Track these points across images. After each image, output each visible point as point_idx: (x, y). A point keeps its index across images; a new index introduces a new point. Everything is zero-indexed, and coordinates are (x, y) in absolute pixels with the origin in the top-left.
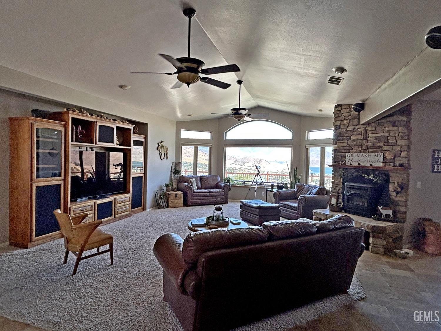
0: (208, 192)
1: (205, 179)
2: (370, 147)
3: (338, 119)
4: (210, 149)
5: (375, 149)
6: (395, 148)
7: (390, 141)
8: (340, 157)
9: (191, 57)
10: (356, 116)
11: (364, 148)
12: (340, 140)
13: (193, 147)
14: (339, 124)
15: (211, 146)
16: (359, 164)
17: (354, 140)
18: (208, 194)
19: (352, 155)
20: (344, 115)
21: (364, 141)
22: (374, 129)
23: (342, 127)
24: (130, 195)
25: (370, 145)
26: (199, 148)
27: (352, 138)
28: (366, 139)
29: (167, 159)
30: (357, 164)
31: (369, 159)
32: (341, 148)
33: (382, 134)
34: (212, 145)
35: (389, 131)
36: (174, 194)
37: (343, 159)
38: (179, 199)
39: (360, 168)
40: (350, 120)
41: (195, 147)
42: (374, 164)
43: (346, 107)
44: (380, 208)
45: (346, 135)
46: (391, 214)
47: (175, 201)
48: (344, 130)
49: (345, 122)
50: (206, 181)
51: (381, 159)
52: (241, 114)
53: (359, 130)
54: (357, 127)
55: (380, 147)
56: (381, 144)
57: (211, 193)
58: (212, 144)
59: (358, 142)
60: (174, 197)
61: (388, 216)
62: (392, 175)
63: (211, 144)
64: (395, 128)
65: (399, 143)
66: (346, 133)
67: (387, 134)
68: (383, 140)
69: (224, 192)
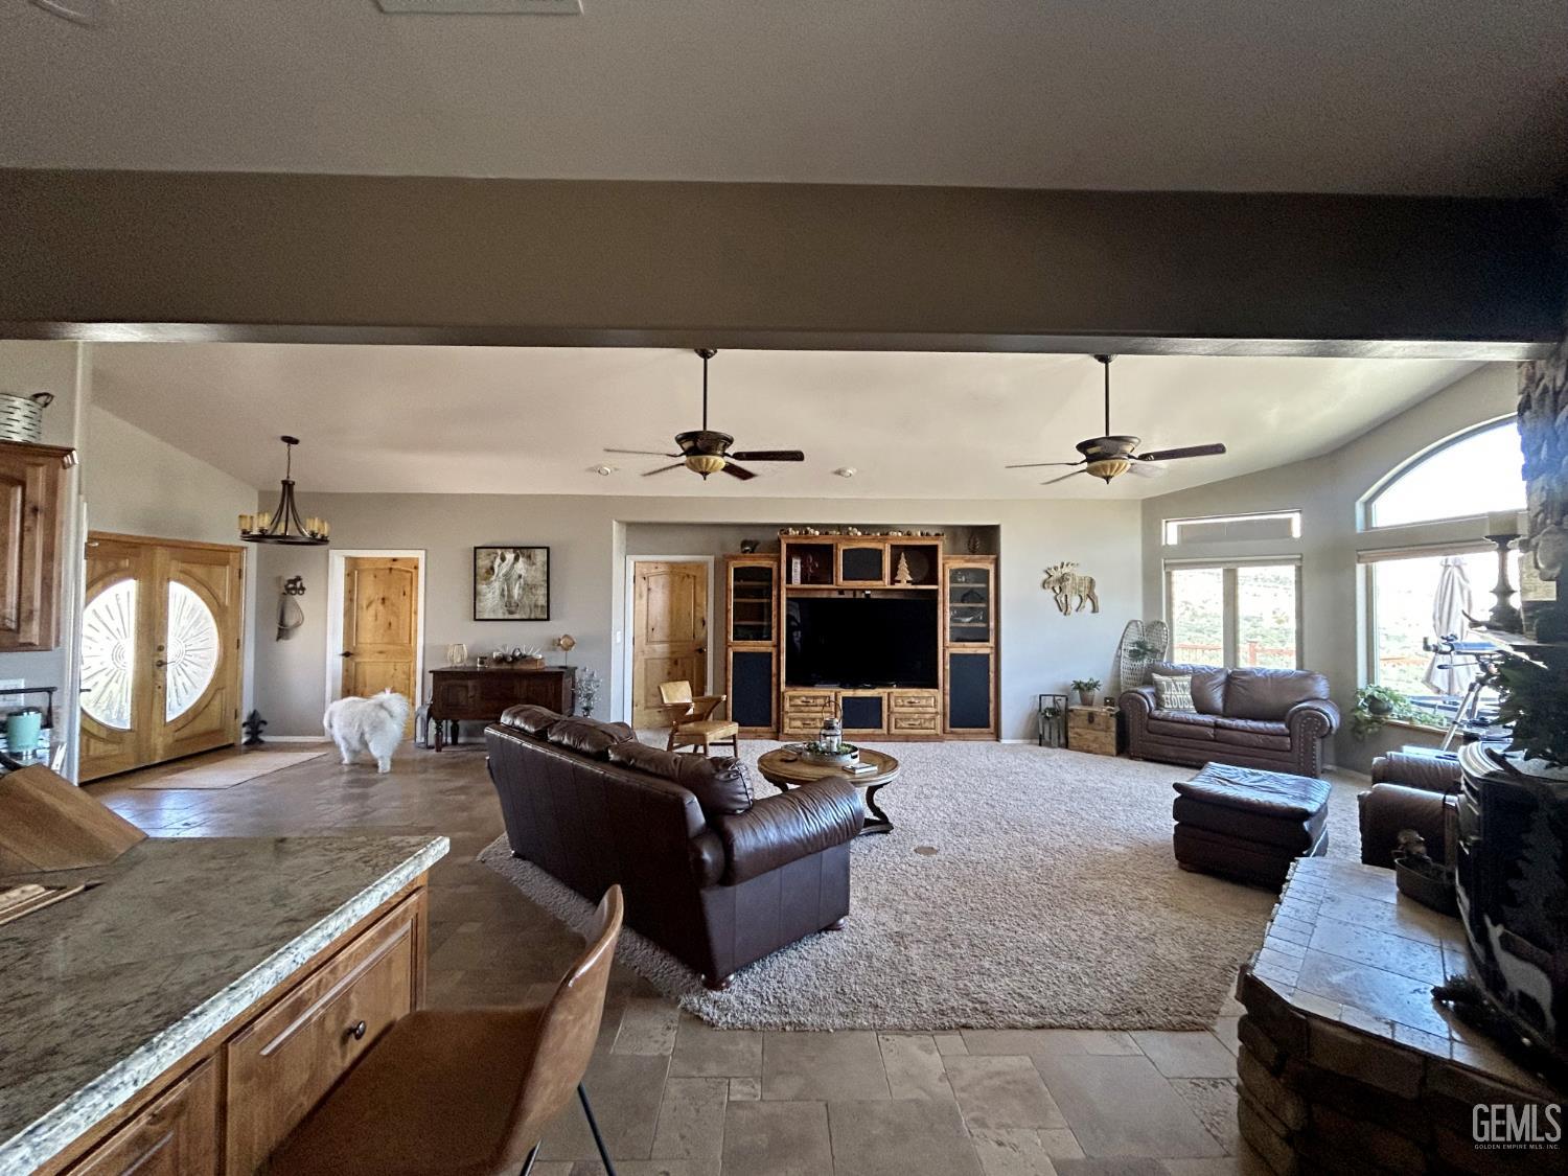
0: (1211, 727)
1: (1244, 681)
4: (1299, 570)
9: (708, 429)
13: (1220, 571)
15: (1299, 563)
24: (938, 694)
26: (1242, 572)
29: (1095, 610)
34: (1300, 560)
36: (1085, 713)
38: (1102, 730)
41: (1226, 571)
47: (1089, 735)
50: (1245, 689)
57: (1221, 731)
58: (1301, 554)
60: (1086, 722)
63: (1299, 556)
69: (1289, 735)
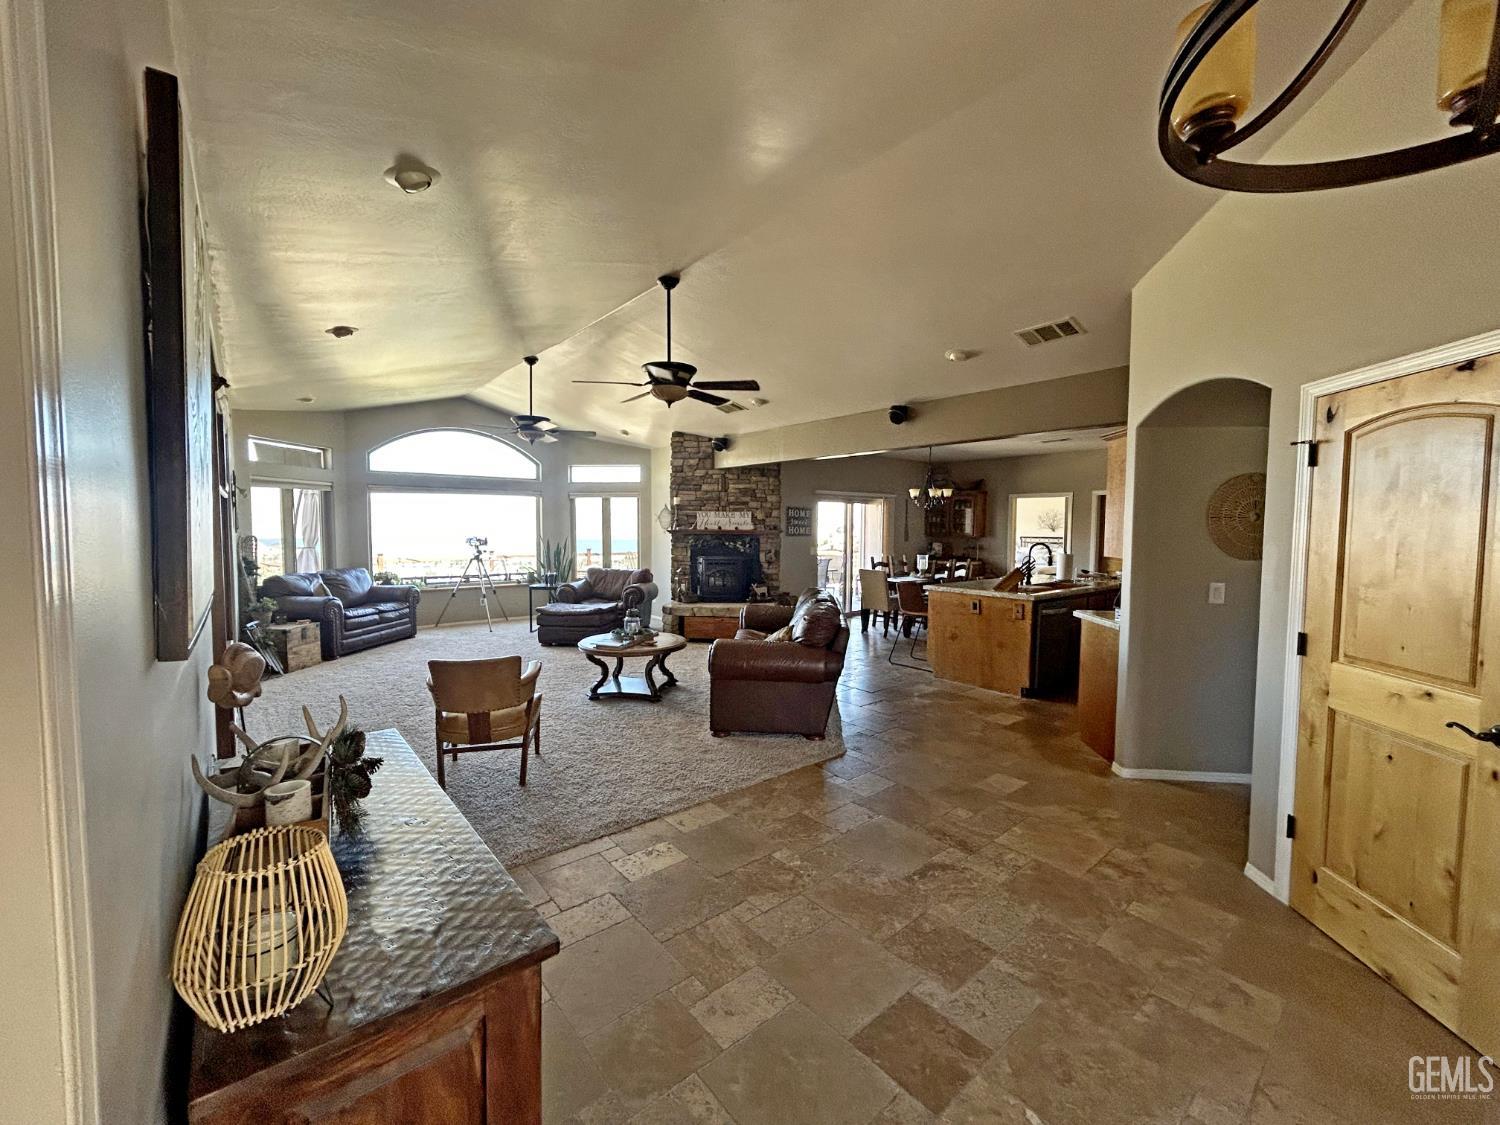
0: (377, 611)
2: (732, 503)
3: (679, 456)
4: (327, 497)
5: (739, 506)
6: (764, 505)
7: (758, 495)
8: (686, 518)
9: (672, 360)
10: (709, 456)
11: (723, 503)
12: (683, 490)
14: (681, 464)
15: (329, 489)
16: (720, 528)
17: (707, 492)
18: (376, 617)
19: (707, 514)
20: (689, 450)
21: (723, 494)
22: (736, 477)
23: (686, 469)
25: (732, 499)
27: (704, 487)
28: (726, 491)
30: (716, 528)
31: (733, 520)
32: (686, 503)
33: (748, 486)
34: (331, 487)
35: (756, 482)
36: (300, 629)
37: (691, 521)
38: (312, 643)
39: (721, 535)
40: (700, 459)
42: (740, 528)
43: (692, 438)
44: (754, 586)
45: (694, 483)
46: (766, 591)
47: (304, 650)
48: (690, 474)
49: (692, 462)
51: (749, 520)
52: (536, 429)
53: (714, 477)
54: (710, 472)
55: (746, 503)
56: (747, 499)
57: (383, 615)
59: (714, 495)
60: (300, 639)
61: (763, 595)
62: (762, 540)
63: (331, 484)
64: (764, 479)
65: (768, 498)
66: (693, 480)
67: (754, 486)
68: (749, 493)
69: (408, 607)
